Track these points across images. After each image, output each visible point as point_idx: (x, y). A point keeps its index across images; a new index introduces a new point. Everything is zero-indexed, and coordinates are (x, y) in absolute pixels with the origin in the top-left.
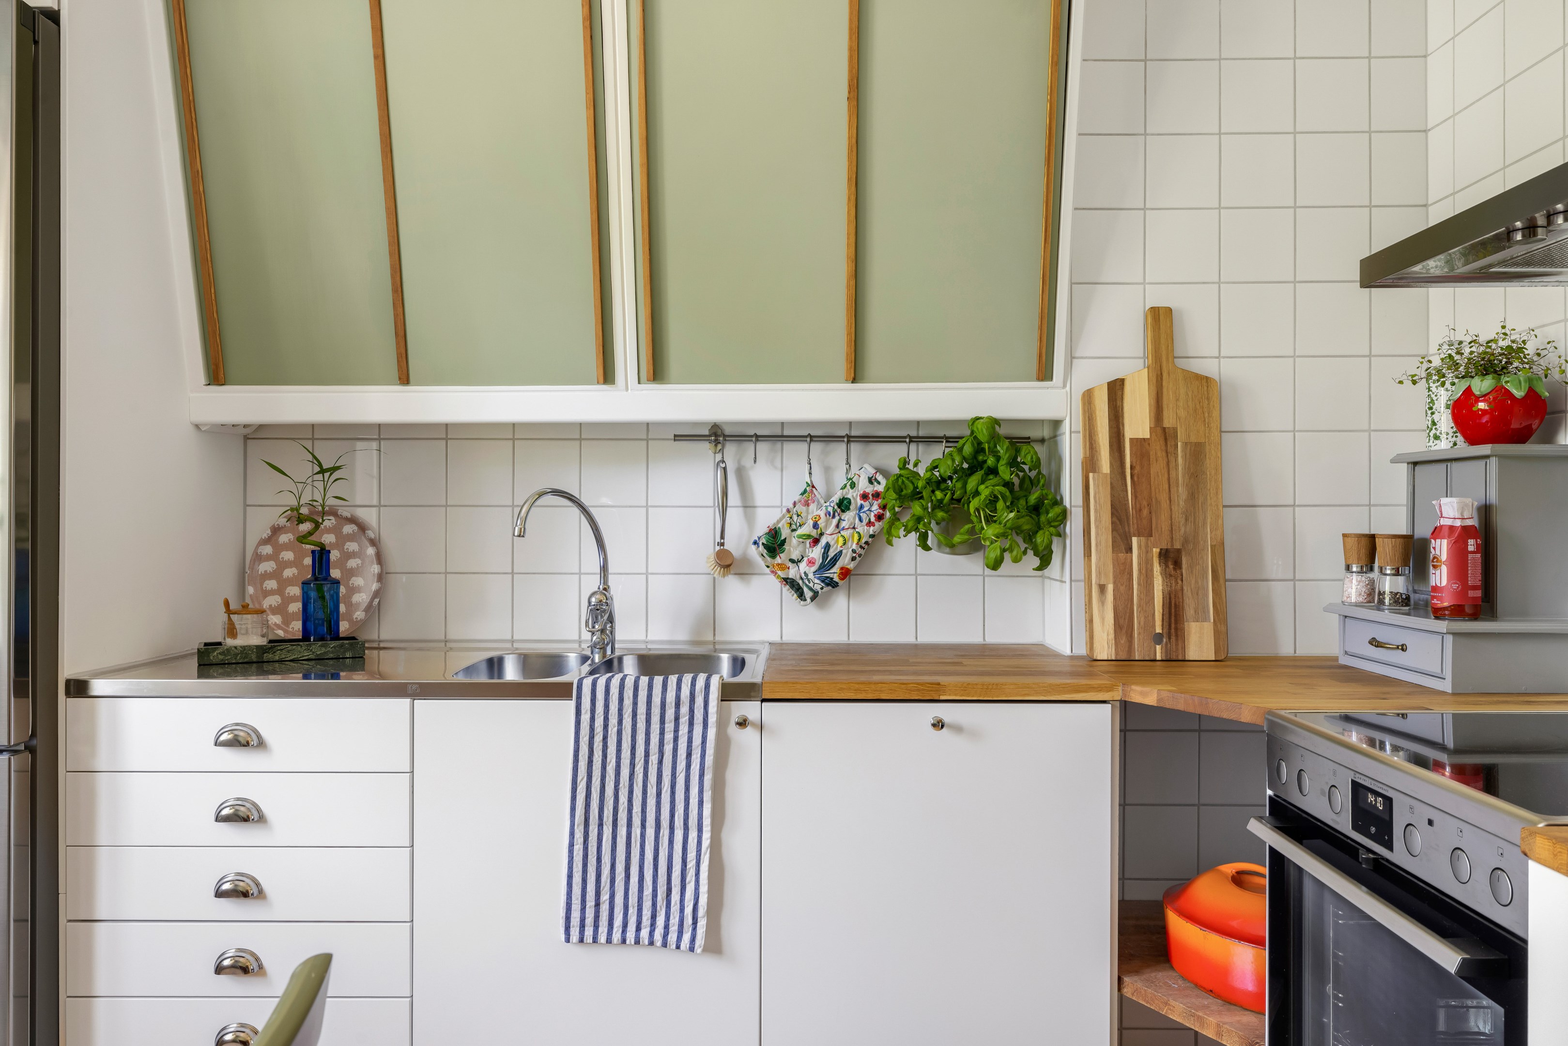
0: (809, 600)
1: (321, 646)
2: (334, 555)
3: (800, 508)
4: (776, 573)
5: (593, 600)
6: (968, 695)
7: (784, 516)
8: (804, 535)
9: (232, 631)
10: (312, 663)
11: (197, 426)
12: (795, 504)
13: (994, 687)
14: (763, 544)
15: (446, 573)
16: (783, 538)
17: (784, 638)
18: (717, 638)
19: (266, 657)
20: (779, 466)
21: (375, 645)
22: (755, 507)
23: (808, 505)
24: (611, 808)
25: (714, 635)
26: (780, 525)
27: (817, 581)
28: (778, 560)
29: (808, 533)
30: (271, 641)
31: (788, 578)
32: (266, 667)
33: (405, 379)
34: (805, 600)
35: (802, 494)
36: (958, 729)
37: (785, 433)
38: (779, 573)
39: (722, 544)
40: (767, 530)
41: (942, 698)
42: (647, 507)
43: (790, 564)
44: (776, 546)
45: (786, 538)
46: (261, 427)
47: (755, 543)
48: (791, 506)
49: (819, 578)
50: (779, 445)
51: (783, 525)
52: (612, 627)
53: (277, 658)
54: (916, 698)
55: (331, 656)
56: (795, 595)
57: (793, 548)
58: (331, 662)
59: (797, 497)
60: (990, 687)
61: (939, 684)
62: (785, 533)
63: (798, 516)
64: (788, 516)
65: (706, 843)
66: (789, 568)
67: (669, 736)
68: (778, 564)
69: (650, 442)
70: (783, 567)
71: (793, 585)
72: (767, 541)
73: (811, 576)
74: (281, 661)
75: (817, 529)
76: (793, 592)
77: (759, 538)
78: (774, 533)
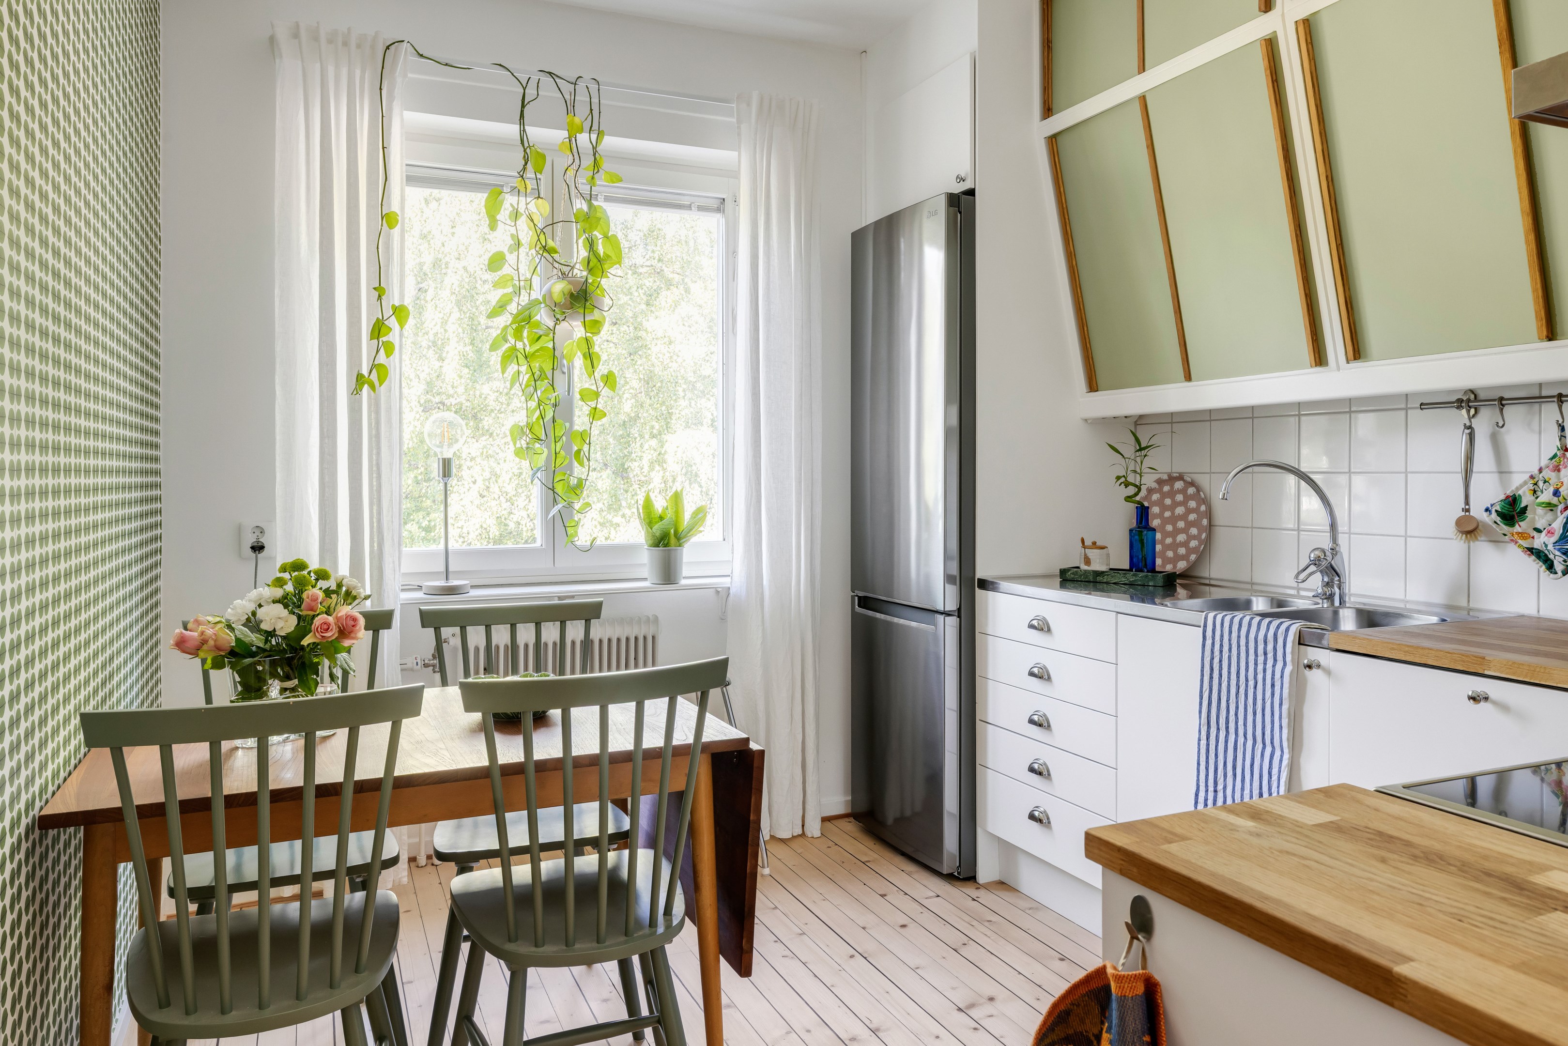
0: (1560, 574)
1: (1133, 575)
2: (1155, 510)
3: (1548, 474)
4: (1516, 542)
5: (1312, 555)
6: (1514, 674)
7: (1525, 483)
8: (1543, 503)
9: (1088, 561)
10: (1127, 587)
11: (1086, 420)
12: (1540, 470)
13: (1542, 670)
14: (1496, 511)
15: (1252, 528)
16: (1523, 505)
17: (1541, 613)
18: (1472, 605)
19: (1099, 579)
20: (1537, 428)
21: (1207, 582)
22: (1510, 473)
23: (1559, 471)
24: (1224, 717)
25: (1469, 601)
26: (1520, 492)
27: (1557, 553)
28: (1517, 528)
29: (1547, 501)
30: (1111, 569)
31: (1533, 548)
32: (1099, 586)
33: (1188, 377)
34: (1556, 573)
35: (1551, 459)
36: (1503, 707)
37: (1544, 394)
38: (1520, 542)
39: (1468, 510)
40: (1503, 497)
41: (1487, 672)
42: (1406, 473)
43: (1535, 534)
44: (1514, 513)
45: (1527, 506)
46: (1141, 417)
47: (1487, 510)
48: (1536, 472)
49: (1559, 550)
50: (1537, 406)
51: (1524, 492)
52: (1339, 581)
53: (1105, 580)
54: (1461, 669)
55: (1139, 583)
56: (1544, 567)
57: (1538, 517)
58: (1139, 587)
59: (1544, 462)
60: (1538, 670)
61: (1484, 658)
62: (1526, 499)
63: (1545, 482)
64: (1532, 482)
65: (1285, 762)
66: (1533, 537)
67: (1260, 667)
68: (1518, 533)
69: (1409, 411)
70: (1523, 535)
71: (1541, 555)
72: (1502, 508)
73: (1550, 547)
74: (1107, 583)
75: (1559, 496)
76: (1541, 563)
77: (1492, 505)
78: (1513, 501)
